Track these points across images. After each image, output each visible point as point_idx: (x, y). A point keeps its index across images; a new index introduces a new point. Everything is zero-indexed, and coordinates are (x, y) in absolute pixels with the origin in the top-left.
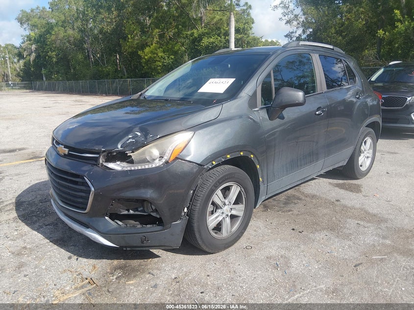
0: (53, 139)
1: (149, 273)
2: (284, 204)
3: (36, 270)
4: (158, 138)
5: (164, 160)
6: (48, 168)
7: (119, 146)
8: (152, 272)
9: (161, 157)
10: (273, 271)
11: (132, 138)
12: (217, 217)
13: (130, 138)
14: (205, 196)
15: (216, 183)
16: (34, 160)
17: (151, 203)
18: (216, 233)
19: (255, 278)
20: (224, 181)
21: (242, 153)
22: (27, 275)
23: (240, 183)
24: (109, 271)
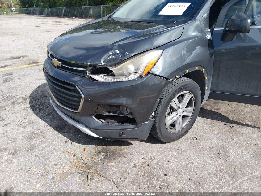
0: (48, 53)
1: (124, 157)
2: (214, 103)
3: (43, 151)
4: (133, 56)
5: (138, 75)
6: (46, 75)
7: (102, 62)
8: (126, 156)
9: (136, 72)
10: (217, 159)
11: (112, 55)
12: (173, 118)
13: (111, 55)
14: (166, 102)
15: (174, 93)
16: (34, 65)
17: (126, 107)
18: (171, 129)
19: (204, 165)
20: (181, 90)
21: (197, 68)
22: (37, 156)
23: (192, 92)
24: (95, 153)
